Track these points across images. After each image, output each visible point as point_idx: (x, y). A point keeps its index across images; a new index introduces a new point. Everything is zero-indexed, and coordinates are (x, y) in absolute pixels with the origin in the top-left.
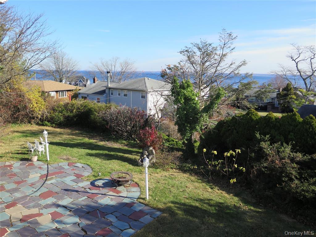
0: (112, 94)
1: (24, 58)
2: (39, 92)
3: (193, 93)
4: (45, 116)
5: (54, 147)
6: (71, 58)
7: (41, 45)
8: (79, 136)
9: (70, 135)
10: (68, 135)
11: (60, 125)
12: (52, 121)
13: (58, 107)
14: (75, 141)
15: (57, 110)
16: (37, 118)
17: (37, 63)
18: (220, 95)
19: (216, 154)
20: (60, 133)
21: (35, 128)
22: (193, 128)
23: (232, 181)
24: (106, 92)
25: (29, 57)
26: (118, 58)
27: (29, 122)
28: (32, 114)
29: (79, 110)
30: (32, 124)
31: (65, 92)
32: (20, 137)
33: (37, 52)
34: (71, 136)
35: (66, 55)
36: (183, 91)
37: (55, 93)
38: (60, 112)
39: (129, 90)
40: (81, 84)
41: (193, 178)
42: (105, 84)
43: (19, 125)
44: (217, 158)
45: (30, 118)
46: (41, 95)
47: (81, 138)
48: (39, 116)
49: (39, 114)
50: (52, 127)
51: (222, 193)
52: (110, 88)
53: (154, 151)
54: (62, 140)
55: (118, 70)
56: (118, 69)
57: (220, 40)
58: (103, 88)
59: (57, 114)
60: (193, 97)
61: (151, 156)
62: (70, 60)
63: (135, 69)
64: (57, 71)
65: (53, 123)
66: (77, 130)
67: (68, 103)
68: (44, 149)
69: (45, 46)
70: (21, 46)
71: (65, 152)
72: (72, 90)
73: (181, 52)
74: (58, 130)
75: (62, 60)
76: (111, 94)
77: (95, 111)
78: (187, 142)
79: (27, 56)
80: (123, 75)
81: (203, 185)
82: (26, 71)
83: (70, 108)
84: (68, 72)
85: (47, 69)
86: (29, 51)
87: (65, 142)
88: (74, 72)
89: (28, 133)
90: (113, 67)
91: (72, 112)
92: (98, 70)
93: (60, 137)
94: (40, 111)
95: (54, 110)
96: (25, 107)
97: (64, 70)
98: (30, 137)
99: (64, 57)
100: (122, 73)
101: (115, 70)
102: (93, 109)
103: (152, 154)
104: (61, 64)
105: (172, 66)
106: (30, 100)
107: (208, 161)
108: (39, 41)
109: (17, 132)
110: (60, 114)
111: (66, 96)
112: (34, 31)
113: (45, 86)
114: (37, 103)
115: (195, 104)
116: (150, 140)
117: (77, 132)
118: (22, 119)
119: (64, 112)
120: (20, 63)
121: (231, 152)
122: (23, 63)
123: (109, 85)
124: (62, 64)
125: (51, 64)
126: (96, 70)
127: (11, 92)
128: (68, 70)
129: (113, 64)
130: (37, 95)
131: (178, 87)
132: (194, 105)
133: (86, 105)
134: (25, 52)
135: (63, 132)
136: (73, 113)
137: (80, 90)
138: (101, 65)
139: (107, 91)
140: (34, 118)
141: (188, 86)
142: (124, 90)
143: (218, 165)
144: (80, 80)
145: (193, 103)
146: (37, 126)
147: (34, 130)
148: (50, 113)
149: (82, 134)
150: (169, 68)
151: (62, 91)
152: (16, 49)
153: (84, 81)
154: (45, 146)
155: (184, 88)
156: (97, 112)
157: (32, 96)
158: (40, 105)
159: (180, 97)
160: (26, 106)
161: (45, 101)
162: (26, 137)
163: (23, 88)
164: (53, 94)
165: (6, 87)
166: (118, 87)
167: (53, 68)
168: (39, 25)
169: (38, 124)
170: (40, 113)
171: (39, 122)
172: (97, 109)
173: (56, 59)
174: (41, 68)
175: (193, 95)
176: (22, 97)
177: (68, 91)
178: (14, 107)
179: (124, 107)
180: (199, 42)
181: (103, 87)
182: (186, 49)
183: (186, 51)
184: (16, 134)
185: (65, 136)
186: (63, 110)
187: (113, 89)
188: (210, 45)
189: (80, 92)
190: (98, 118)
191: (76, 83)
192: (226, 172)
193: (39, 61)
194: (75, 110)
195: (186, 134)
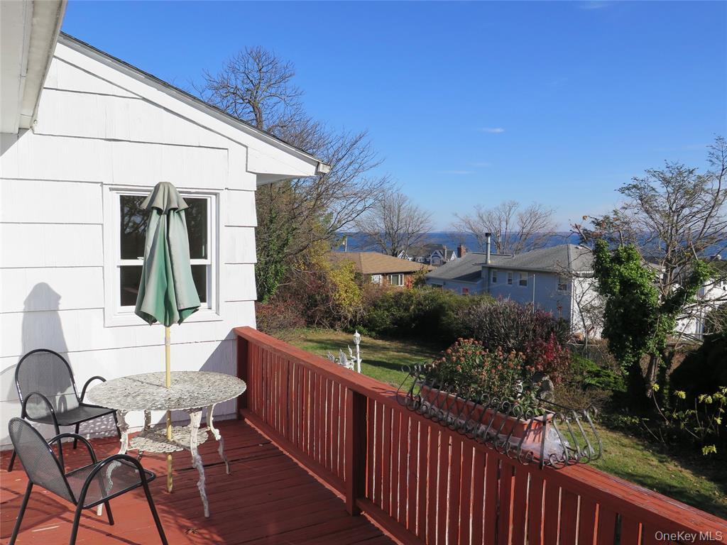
0: (495, 280)
1: (329, 211)
2: (351, 272)
3: (640, 271)
4: (359, 316)
5: (370, 367)
6: (417, 208)
7: (359, 185)
8: (416, 355)
9: (400, 352)
10: (398, 352)
11: (384, 334)
12: (369, 326)
13: (383, 302)
14: (409, 361)
15: (380, 307)
16: (346, 318)
17: (350, 219)
18: (699, 275)
19: (684, 397)
20: (384, 348)
21: (341, 336)
22: (640, 345)
23: (705, 451)
24: (482, 276)
25: (339, 209)
26: (514, 204)
27: (332, 326)
28: (338, 312)
29: (421, 307)
30: (336, 330)
31: (401, 276)
32: (316, 349)
33: (352, 200)
34: (402, 354)
35: (407, 202)
36: (617, 266)
37: (381, 276)
38: (386, 310)
39: (530, 272)
40: (437, 262)
41: (625, 441)
42: (481, 259)
43: (315, 330)
44: (683, 405)
45: (333, 318)
46: (355, 277)
47: (420, 358)
48: (350, 316)
49: (349, 311)
50: (370, 336)
51: (681, 471)
52: (490, 268)
53: (551, 384)
54: (386, 359)
55: (513, 231)
56: (515, 227)
57: (711, 161)
58: (477, 267)
59: (380, 312)
60: (640, 281)
61: (545, 394)
62: (415, 212)
63: (552, 226)
64: (388, 234)
65: (373, 330)
66: (414, 345)
67: (401, 294)
68: (353, 367)
69: (366, 188)
70: (327, 189)
71: (388, 376)
72: (414, 272)
73: (622, 190)
74: (380, 342)
75: (399, 211)
76: (492, 279)
77: (451, 308)
78: (628, 373)
79: (335, 206)
80: (526, 241)
81: (643, 455)
82: (331, 234)
83: (405, 302)
84: (410, 235)
85: (369, 230)
86: (338, 198)
87: (390, 362)
88: (421, 235)
89: (328, 344)
90: (504, 224)
91: (407, 309)
92: (470, 231)
93: (383, 353)
94: (351, 305)
95: (376, 306)
96: (327, 299)
97: (401, 232)
98: (333, 349)
99: (403, 206)
100: (524, 237)
101: (508, 231)
102: (446, 306)
103: (548, 388)
104: (396, 219)
105: (601, 219)
106: (334, 285)
107: (663, 409)
108: (355, 180)
109: (310, 341)
110: (386, 313)
111: (402, 284)
112: (348, 162)
113: (363, 263)
114: (346, 292)
115: (646, 295)
116: (544, 360)
117: (415, 347)
118: (320, 319)
119: (394, 310)
120: (321, 219)
121: (717, 396)
122: (327, 220)
123: (489, 262)
124: (398, 220)
125: (378, 220)
126: (467, 230)
127: (304, 270)
128: (410, 231)
129: (504, 216)
130: (349, 276)
131: (608, 260)
132: (643, 297)
133: (433, 298)
134: (332, 199)
135: (388, 347)
136: (408, 312)
137: (429, 271)
138: (477, 219)
139: (484, 275)
140: (340, 320)
141: (630, 258)
142: (522, 273)
143: (684, 419)
144: (436, 253)
145: (642, 293)
146: (344, 334)
147: (337, 340)
148: (369, 311)
149: (422, 352)
150: (596, 222)
151: (396, 274)
152: (319, 195)
153: (443, 255)
154: (356, 362)
155: (620, 263)
156: (453, 311)
157: (338, 279)
158: (352, 296)
159: (610, 280)
160: (327, 296)
161: (360, 289)
162: (325, 349)
163: (324, 264)
164: (377, 279)
165: (298, 262)
166: (507, 265)
167: (381, 226)
168: (356, 152)
169: (346, 330)
170: (351, 309)
171: (349, 326)
172: (454, 304)
173: (388, 209)
174: (357, 228)
175: (642, 276)
176: (323, 279)
177: (406, 273)
178: (309, 298)
179: (506, 300)
180: (663, 168)
181: (476, 264)
182: (635, 183)
183: (634, 186)
184: (310, 344)
185: (392, 353)
186: (392, 306)
187: (496, 270)
188: (691, 172)
189: (429, 275)
190: (455, 322)
191: (426, 260)
192: (698, 434)
193: (354, 215)
194: (413, 307)
195: (624, 356)
